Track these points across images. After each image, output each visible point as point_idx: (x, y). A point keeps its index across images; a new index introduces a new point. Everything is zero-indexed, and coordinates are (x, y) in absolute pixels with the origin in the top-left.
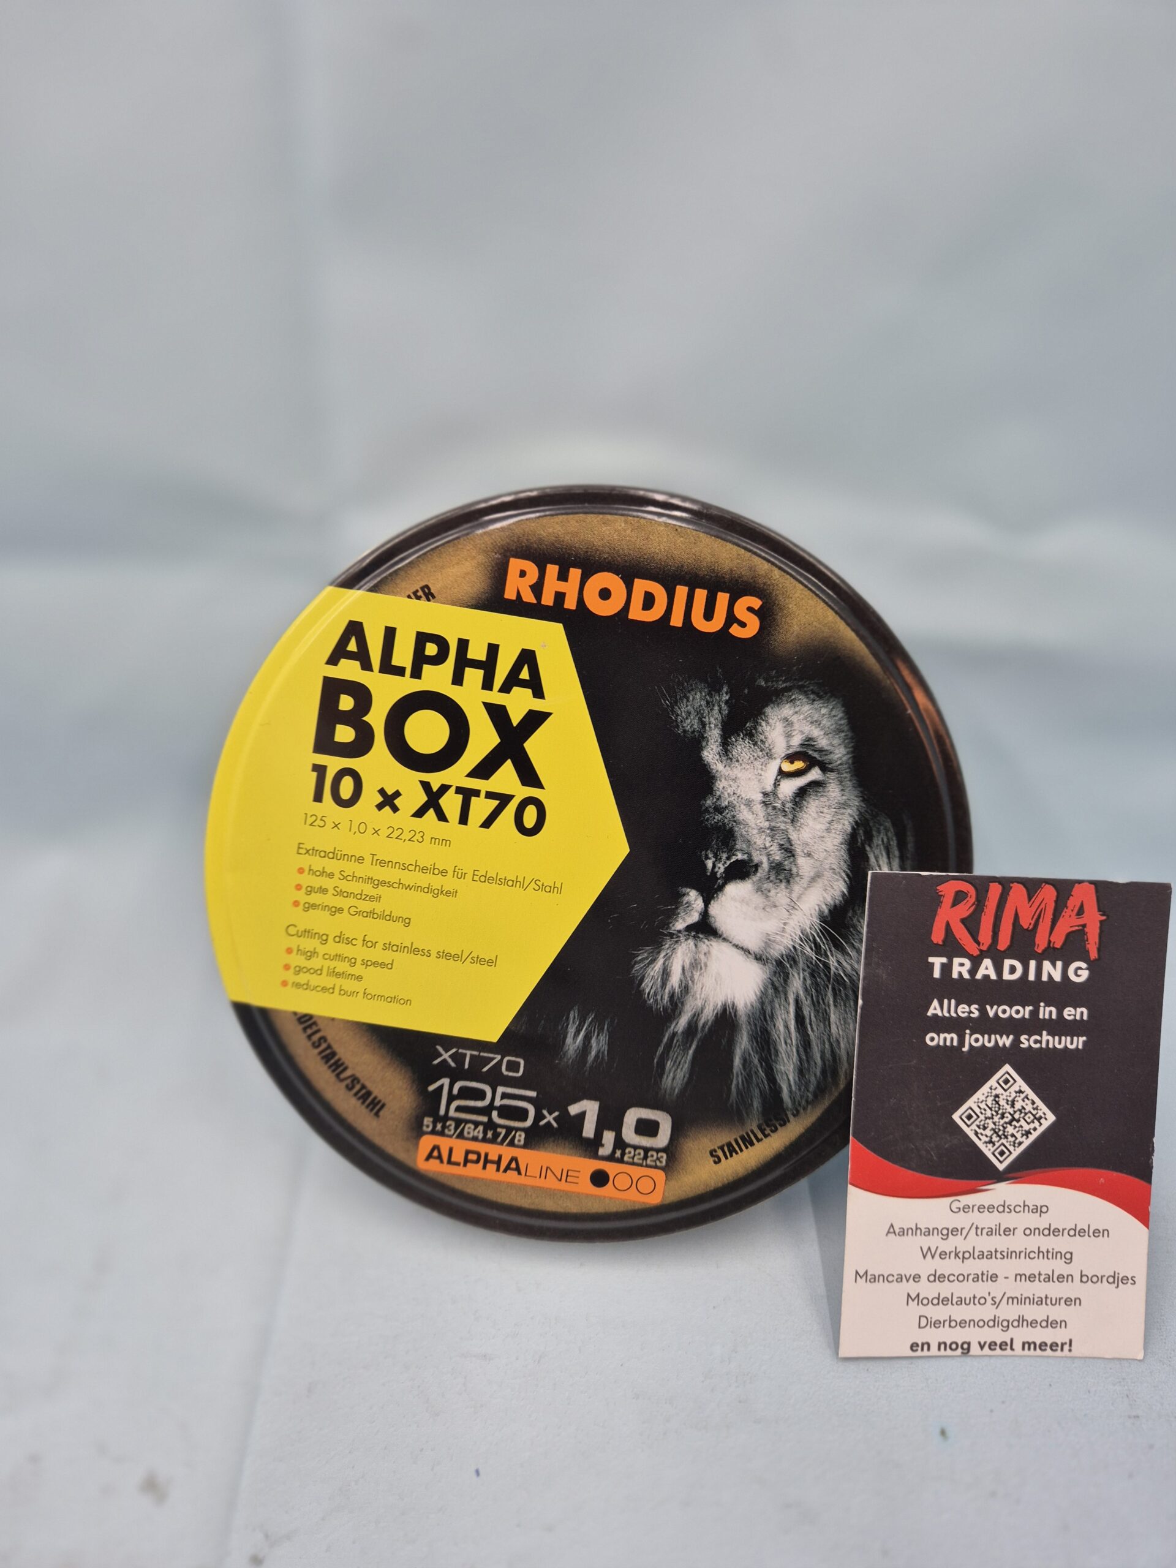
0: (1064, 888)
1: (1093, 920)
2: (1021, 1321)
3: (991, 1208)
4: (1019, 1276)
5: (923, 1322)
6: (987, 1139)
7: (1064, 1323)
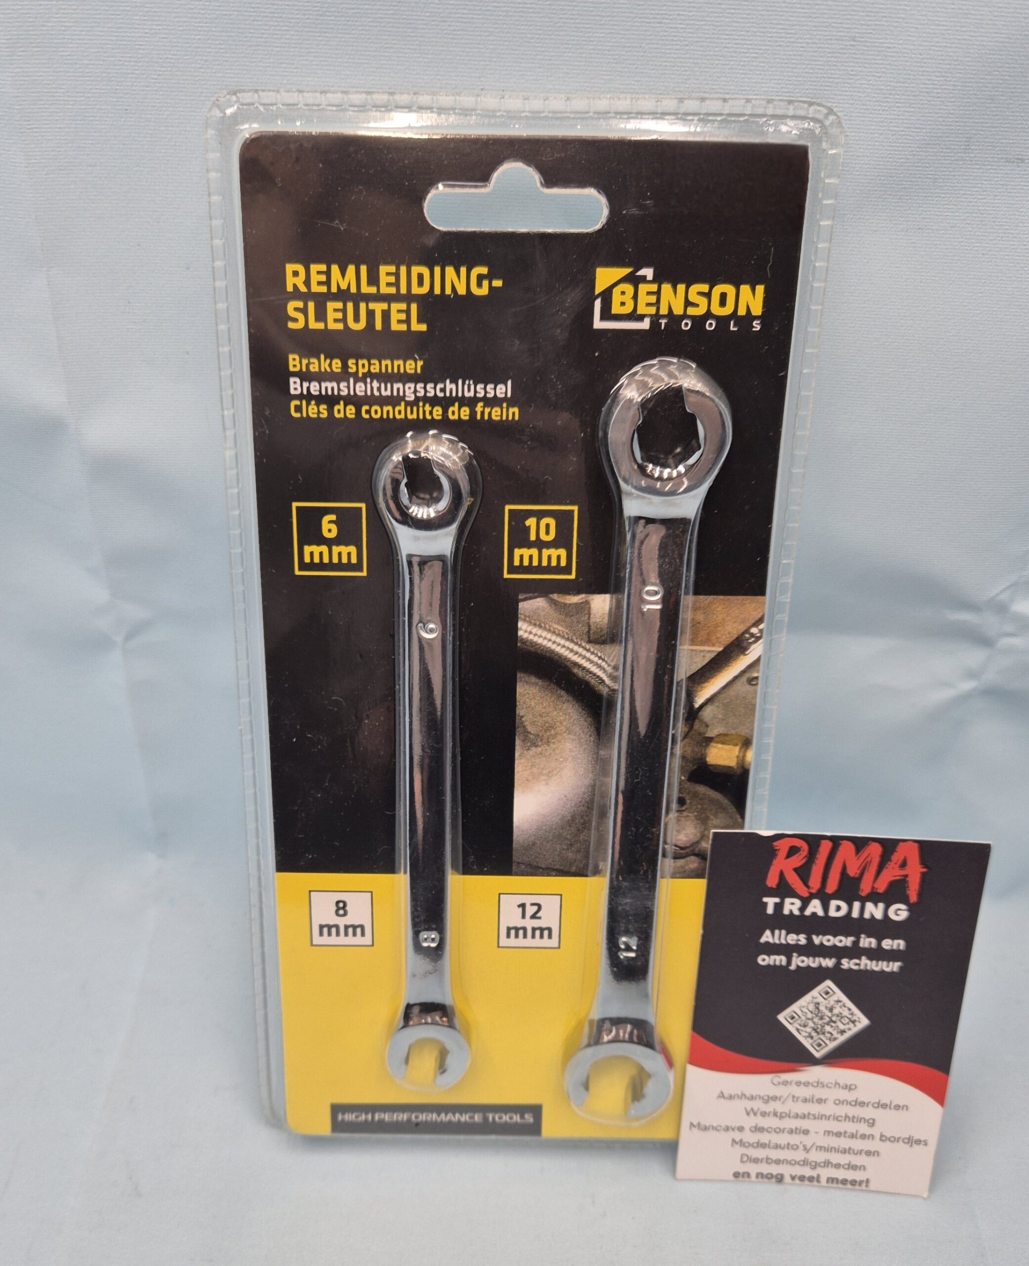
0: (889, 846)
1: (915, 873)
2: (827, 1164)
3: (807, 1084)
4: (828, 1133)
5: (745, 1159)
6: (806, 1034)
7: (863, 1168)
